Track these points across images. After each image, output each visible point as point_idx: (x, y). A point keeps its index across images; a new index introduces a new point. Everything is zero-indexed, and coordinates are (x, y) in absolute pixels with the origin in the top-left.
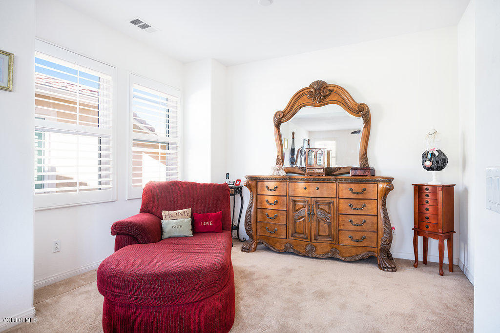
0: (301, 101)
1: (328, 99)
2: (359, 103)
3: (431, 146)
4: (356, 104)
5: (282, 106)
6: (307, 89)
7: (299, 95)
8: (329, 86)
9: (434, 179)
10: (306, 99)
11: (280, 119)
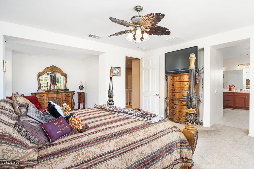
0: (47, 70)
1: (56, 71)
2: (65, 73)
3: (81, 85)
4: (64, 74)
5: (41, 71)
6: (50, 67)
7: (47, 68)
8: (57, 68)
9: (81, 91)
10: (49, 70)
11: (39, 75)
